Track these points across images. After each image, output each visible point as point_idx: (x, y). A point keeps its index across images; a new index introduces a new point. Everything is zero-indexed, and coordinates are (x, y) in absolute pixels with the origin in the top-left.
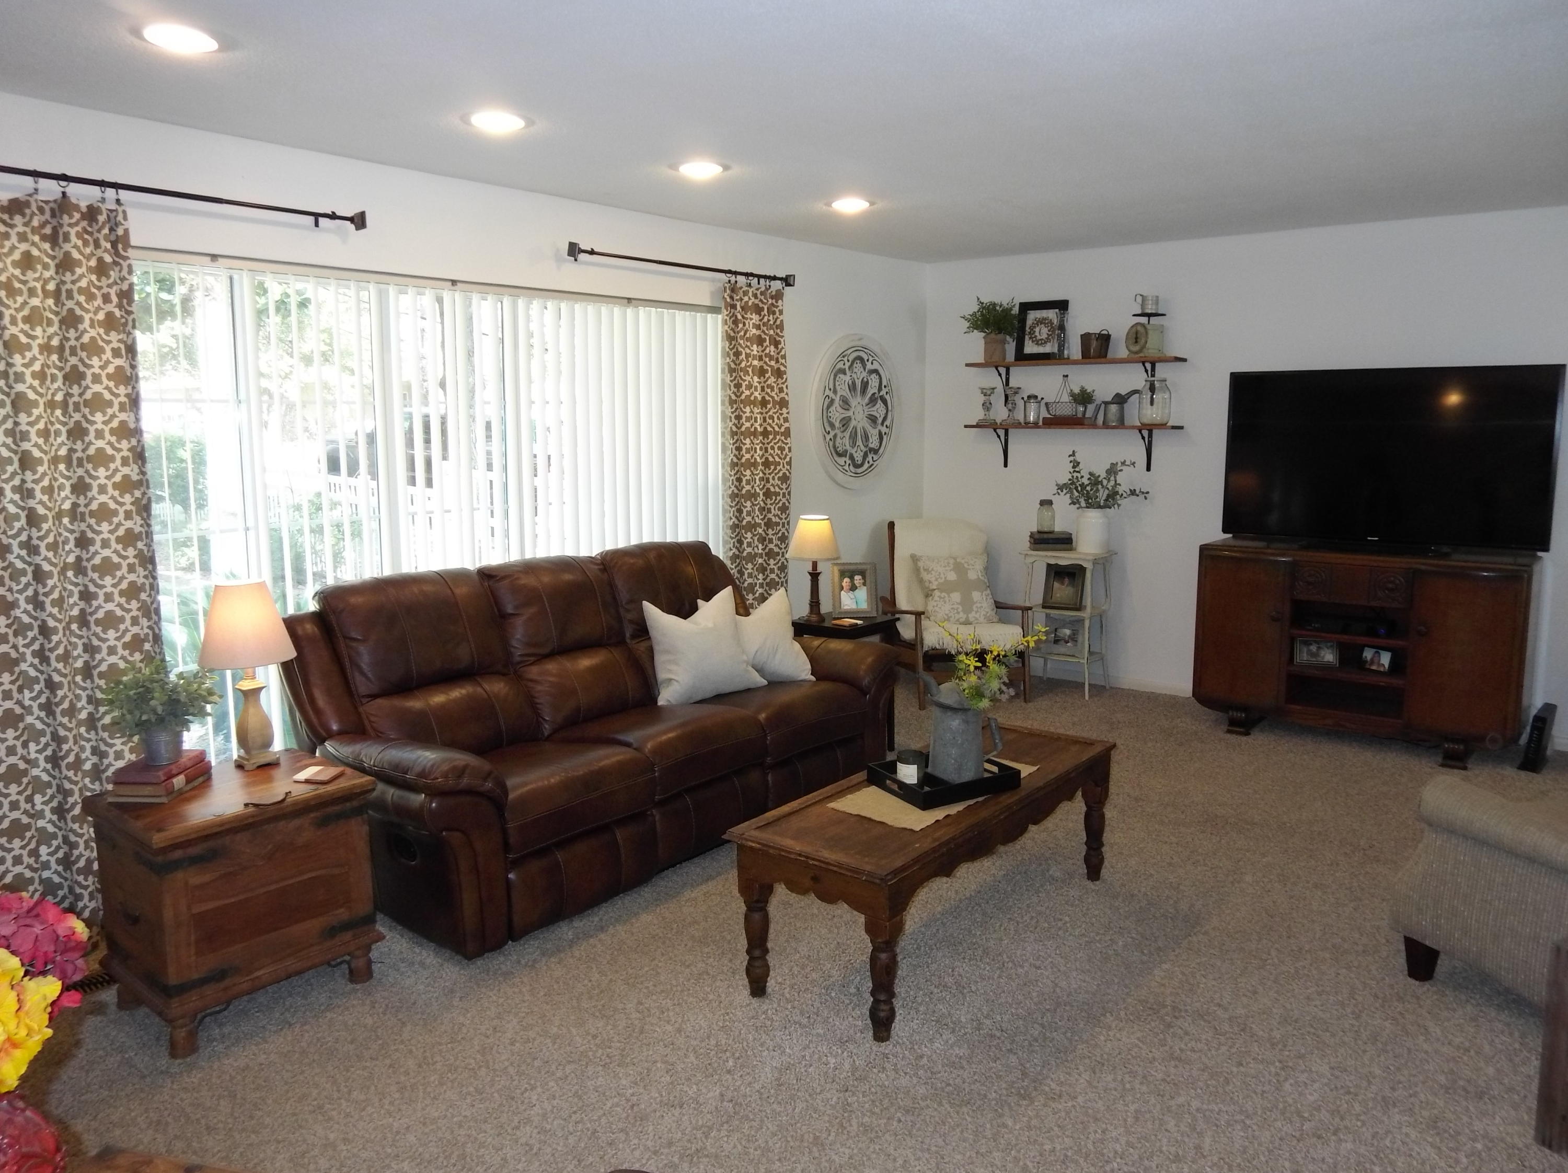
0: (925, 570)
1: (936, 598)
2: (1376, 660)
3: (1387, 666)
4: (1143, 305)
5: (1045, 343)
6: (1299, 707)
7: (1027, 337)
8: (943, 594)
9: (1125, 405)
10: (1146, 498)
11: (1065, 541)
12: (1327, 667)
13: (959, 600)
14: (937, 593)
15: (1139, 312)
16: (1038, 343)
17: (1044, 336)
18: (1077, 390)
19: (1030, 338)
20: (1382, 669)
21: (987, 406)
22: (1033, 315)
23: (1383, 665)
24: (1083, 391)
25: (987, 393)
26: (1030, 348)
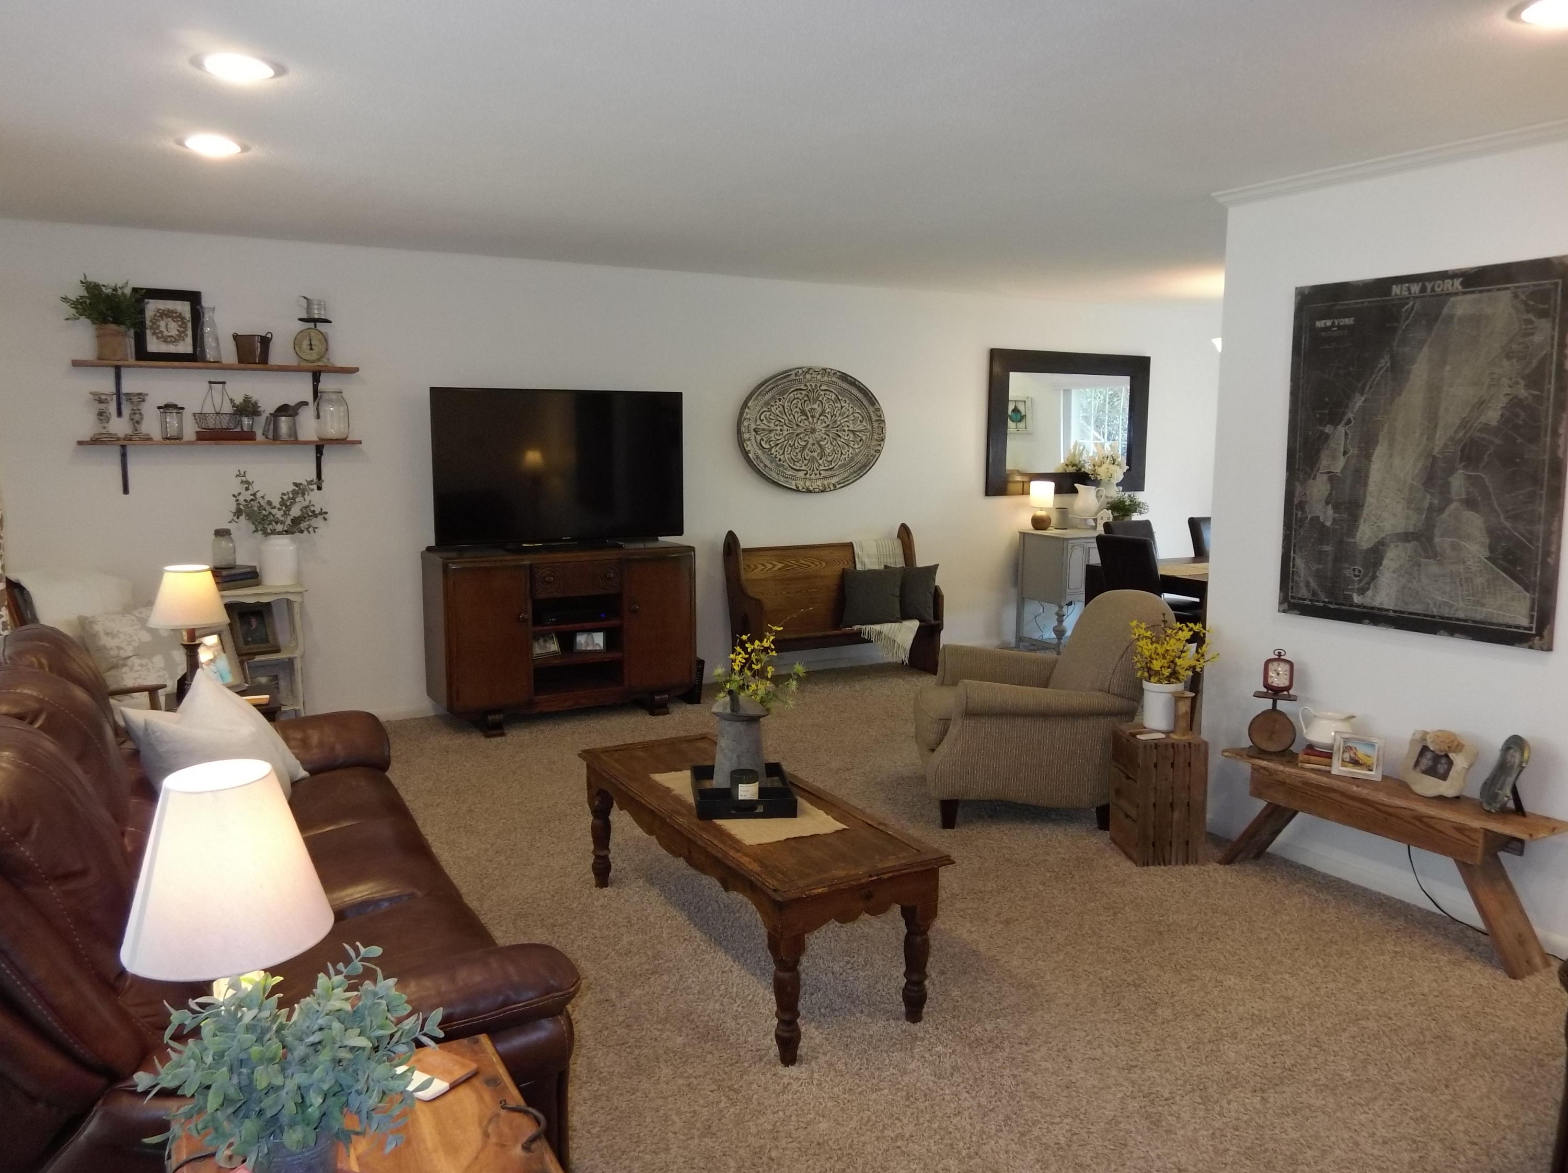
0: (107, 634)
1: (137, 668)
2: (590, 642)
3: (602, 645)
4: (309, 308)
5: (176, 340)
6: (545, 697)
7: (148, 332)
8: (144, 661)
9: (297, 418)
10: (325, 519)
11: (251, 576)
12: (554, 655)
13: (162, 665)
14: (135, 661)
15: (305, 316)
16: (166, 340)
17: (174, 332)
18: (239, 400)
19: (154, 334)
20: (598, 648)
21: (102, 416)
22: (152, 306)
23: (598, 644)
24: (247, 399)
25: (100, 399)
26: (154, 345)
